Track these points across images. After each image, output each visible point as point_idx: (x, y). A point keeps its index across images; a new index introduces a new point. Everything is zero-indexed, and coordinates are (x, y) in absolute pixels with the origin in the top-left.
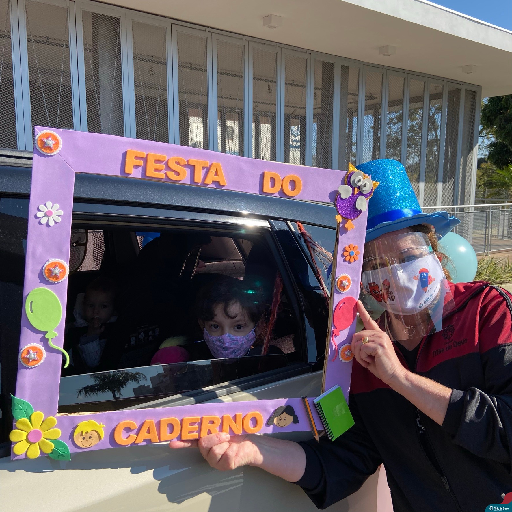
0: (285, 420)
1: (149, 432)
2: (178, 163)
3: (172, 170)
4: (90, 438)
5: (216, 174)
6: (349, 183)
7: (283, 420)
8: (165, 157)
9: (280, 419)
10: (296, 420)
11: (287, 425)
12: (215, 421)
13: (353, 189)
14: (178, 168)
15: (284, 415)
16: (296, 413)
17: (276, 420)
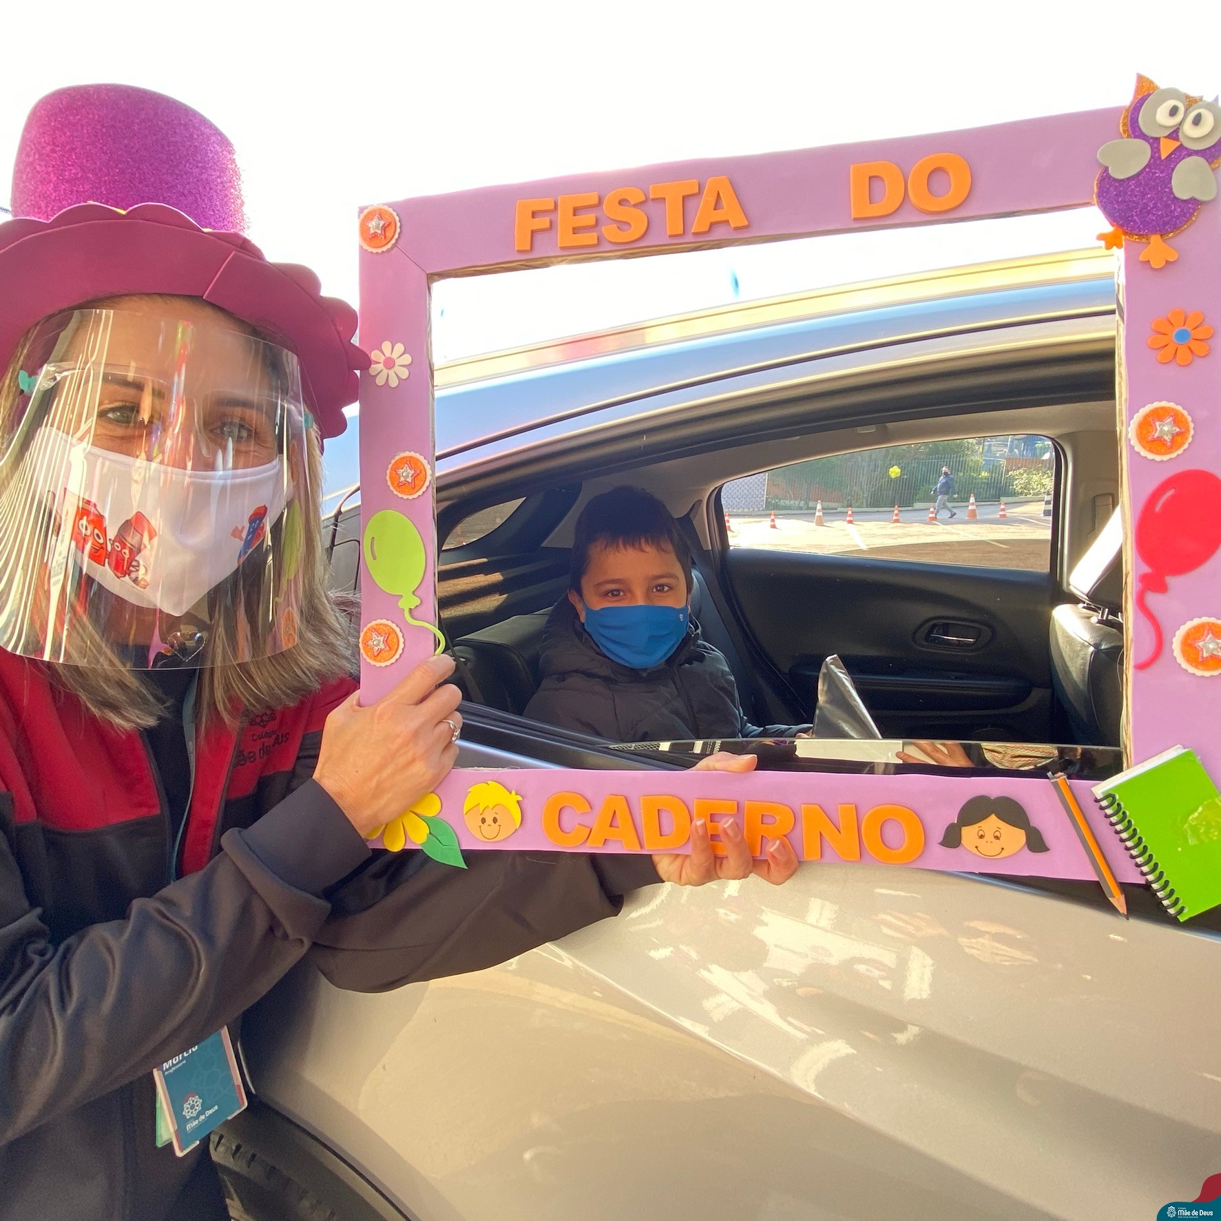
0: (997, 838)
1: (614, 823)
2: (624, 202)
3: (614, 222)
5: (718, 205)
6: (1138, 134)
9: (981, 833)
10: (1036, 843)
11: (1004, 854)
13: (1155, 144)
14: (622, 213)
15: (992, 823)
16: (1035, 821)
17: (968, 833)
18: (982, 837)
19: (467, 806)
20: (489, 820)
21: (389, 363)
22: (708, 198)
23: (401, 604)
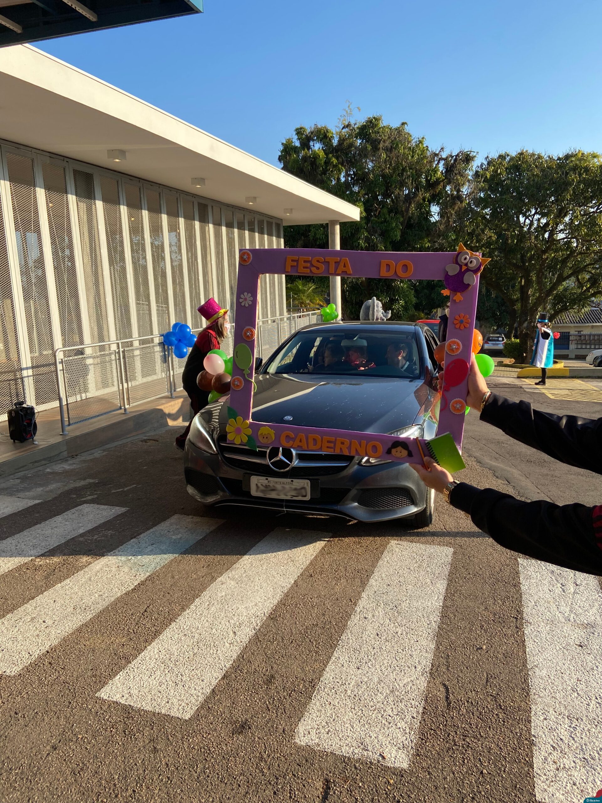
0: (401, 452)
1: (301, 441)
2: (318, 261)
3: (315, 267)
4: (267, 438)
5: (345, 266)
6: (457, 263)
7: (399, 452)
8: (309, 258)
10: (410, 454)
11: (402, 457)
12: (345, 443)
13: (461, 267)
14: (318, 265)
15: (399, 448)
16: (410, 448)
17: (393, 451)
18: (397, 452)
19: (259, 433)
20: (265, 438)
21: (246, 299)
22: (342, 264)
23: (244, 372)
